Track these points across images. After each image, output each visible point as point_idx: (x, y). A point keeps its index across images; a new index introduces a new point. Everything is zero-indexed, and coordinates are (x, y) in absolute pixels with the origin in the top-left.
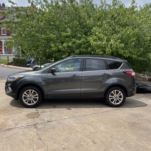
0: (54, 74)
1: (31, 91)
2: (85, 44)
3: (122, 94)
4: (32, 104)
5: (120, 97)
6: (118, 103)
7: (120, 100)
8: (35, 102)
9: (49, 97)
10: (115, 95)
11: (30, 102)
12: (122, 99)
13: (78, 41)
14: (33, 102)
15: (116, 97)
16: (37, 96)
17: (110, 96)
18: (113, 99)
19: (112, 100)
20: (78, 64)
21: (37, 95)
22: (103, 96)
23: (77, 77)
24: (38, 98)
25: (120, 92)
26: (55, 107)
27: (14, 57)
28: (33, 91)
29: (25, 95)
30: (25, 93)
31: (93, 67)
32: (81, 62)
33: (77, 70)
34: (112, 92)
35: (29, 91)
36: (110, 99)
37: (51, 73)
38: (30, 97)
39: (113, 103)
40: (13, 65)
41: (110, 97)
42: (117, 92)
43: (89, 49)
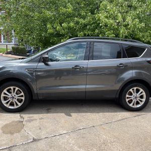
0: (47, 65)
1: (14, 89)
2: (91, 25)
3: (144, 93)
4: (16, 107)
5: (142, 97)
6: (139, 106)
7: (141, 101)
8: (20, 104)
9: (40, 98)
10: (134, 94)
11: (12, 104)
12: (144, 100)
13: (82, 21)
14: (17, 105)
15: (136, 97)
16: (22, 96)
17: (127, 96)
18: (132, 100)
19: (130, 102)
20: (82, 49)
21: (22, 94)
22: (117, 96)
23: (80, 68)
24: (23, 98)
25: (141, 90)
26: (48, 111)
27: (13, 46)
28: (17, 89)
29: (5, 94)
30: (5, 91)
31: (103, 54)
32: (87, 47)
33: (80, 58)
34: (131, 90)
35: (10, 89)
36: (127, 100)
37: (43, 62)
38: (13, 98)
39: (131, 105)
40: (12, 54)
41: (128, 98)
42: (138, 91)
43: (97, 31)
